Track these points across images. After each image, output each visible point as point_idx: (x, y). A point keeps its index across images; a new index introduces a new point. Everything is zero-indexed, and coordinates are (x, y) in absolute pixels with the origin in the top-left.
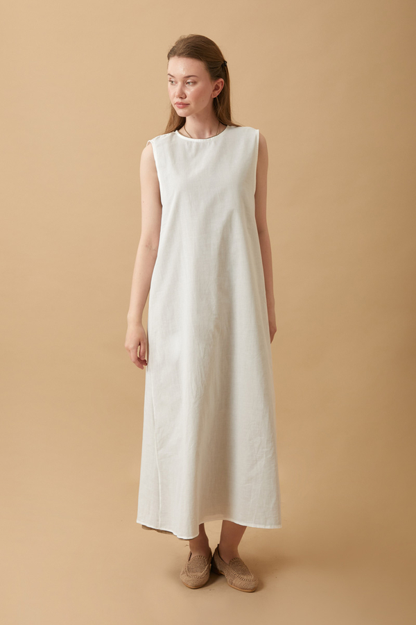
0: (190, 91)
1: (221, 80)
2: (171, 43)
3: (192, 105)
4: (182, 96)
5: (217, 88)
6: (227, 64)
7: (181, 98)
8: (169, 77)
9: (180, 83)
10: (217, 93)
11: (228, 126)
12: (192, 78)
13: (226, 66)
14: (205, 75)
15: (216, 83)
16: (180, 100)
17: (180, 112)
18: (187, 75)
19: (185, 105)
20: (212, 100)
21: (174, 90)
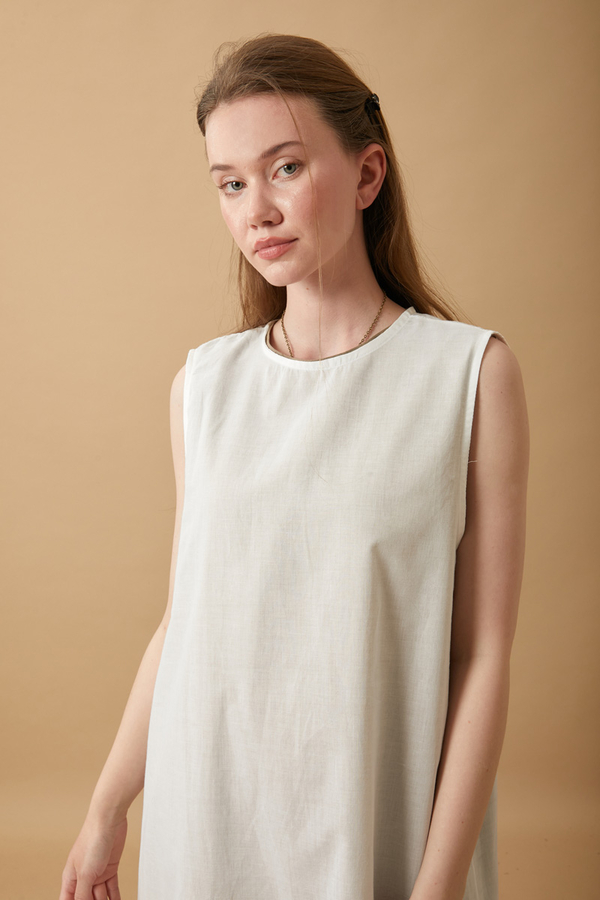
0: (290, 194)
1: (375, 148)
2: (203, 73)
3: (306, 242)
4: (270, 219)
5: (367, 175)
6: (381, 104)
7: (269, 224)
8: (217, 174)
9: (252, 181)
10: (371, 193)
11: (411, 309)
12: (285, 151)
13: (377, 107)
14: (326, 137)
15: (362, 162)
16: (264, 234)
17: (273, 272)
18: (268, 146)
19: (287, 244)
20: (361, 215)
21: (241, 209)
